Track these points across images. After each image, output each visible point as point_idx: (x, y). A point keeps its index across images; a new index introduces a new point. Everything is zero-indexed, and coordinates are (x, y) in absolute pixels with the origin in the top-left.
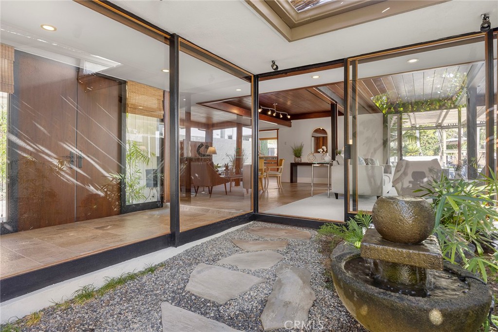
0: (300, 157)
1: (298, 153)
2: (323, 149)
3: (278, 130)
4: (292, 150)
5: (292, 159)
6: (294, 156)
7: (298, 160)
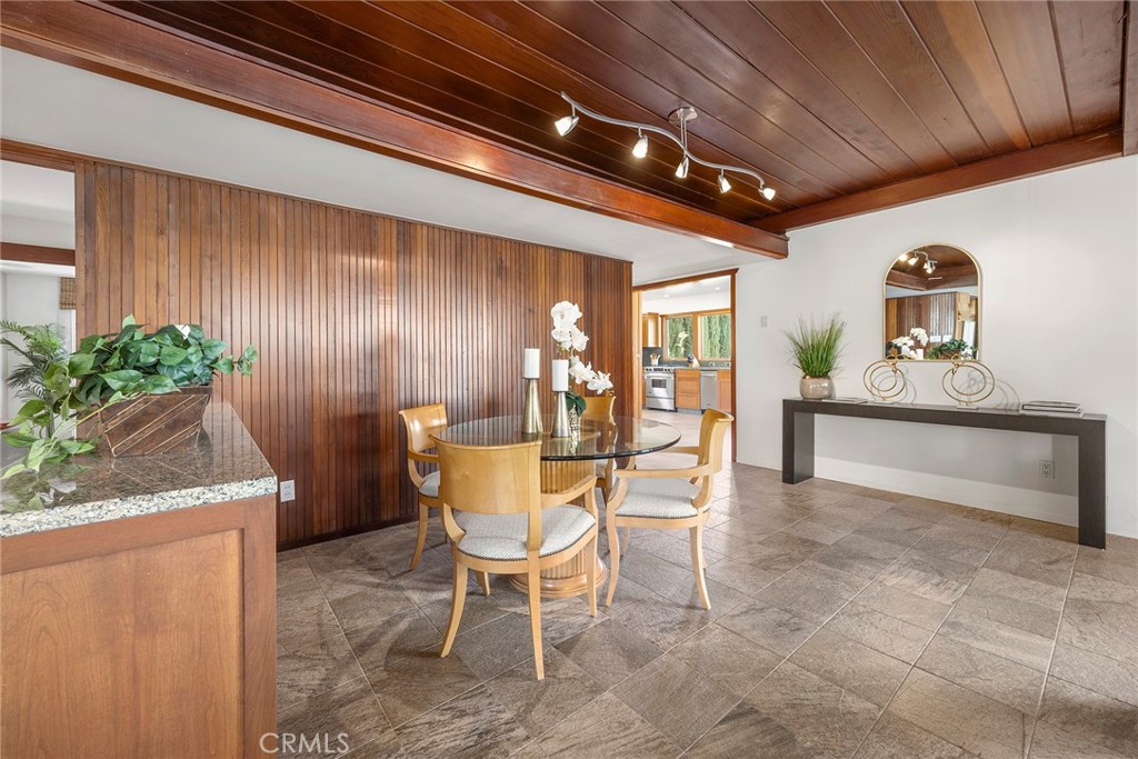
0: (825, 375)
1: (816, 359)
2: (914, 338)
3: (733, 272)
4: (792, 347)
5: (792, 385)
6: (801, 373)
7: (816, 387)
